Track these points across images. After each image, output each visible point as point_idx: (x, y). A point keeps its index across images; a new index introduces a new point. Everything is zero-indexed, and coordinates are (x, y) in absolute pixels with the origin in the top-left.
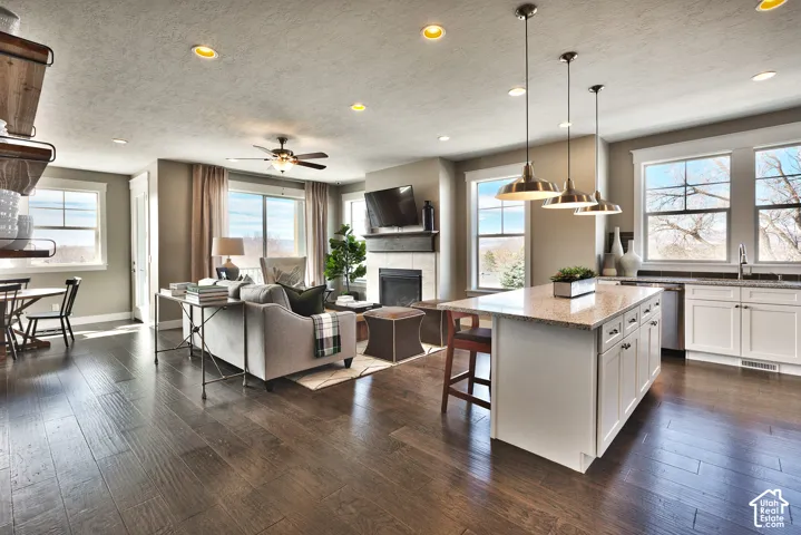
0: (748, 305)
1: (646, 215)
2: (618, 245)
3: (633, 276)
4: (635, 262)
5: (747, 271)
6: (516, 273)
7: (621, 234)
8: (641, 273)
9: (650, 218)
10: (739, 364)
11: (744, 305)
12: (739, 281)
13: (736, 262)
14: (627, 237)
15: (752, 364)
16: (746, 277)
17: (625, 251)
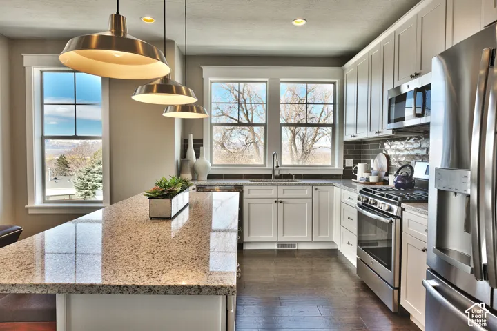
0: (282, 200)
1: (212, 125)
2: (191, 150)
3: (204, 181)
4: (206, 167)
5: (277, 173)
6: (90, 176)
7: (194, 141)
8: (210, 177)
9: (214, 127)
10: (276, 247)
11: (280, 200)
12: (273, 181)
13: (269, 166)
14: (198, 144)
15: (283, 246)
16: (277, 177)
17: (198, 156)
